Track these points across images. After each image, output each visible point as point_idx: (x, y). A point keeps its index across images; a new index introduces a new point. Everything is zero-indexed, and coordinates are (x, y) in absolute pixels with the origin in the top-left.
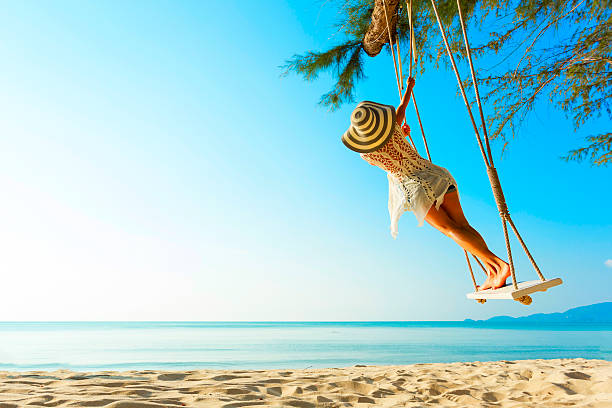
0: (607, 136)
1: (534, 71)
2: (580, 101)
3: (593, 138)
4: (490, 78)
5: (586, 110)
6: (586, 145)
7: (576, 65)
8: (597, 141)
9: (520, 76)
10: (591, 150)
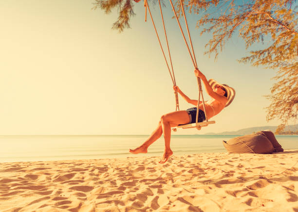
0: (259, 52)
1: (233, 17)
2: (251, 33)
3: (253, 52)
4: (212, 19)
5: (253, 38)
6: (249, 56)
7: (252, 15)
8: (254, 54)
9: (226, 19)
10: (251, 58)
